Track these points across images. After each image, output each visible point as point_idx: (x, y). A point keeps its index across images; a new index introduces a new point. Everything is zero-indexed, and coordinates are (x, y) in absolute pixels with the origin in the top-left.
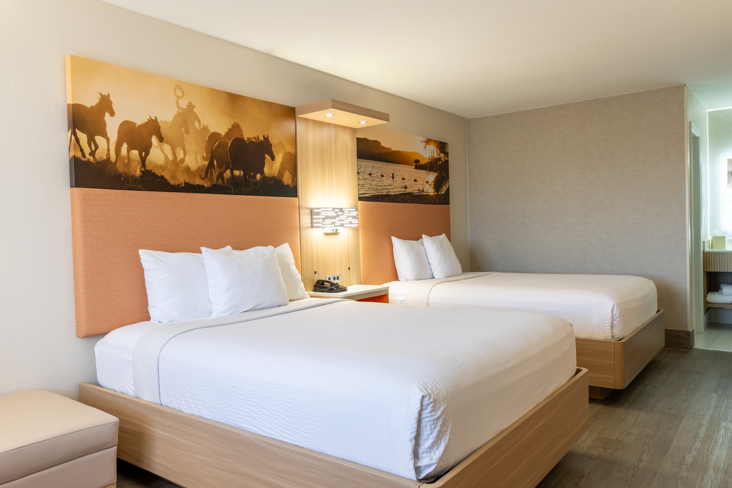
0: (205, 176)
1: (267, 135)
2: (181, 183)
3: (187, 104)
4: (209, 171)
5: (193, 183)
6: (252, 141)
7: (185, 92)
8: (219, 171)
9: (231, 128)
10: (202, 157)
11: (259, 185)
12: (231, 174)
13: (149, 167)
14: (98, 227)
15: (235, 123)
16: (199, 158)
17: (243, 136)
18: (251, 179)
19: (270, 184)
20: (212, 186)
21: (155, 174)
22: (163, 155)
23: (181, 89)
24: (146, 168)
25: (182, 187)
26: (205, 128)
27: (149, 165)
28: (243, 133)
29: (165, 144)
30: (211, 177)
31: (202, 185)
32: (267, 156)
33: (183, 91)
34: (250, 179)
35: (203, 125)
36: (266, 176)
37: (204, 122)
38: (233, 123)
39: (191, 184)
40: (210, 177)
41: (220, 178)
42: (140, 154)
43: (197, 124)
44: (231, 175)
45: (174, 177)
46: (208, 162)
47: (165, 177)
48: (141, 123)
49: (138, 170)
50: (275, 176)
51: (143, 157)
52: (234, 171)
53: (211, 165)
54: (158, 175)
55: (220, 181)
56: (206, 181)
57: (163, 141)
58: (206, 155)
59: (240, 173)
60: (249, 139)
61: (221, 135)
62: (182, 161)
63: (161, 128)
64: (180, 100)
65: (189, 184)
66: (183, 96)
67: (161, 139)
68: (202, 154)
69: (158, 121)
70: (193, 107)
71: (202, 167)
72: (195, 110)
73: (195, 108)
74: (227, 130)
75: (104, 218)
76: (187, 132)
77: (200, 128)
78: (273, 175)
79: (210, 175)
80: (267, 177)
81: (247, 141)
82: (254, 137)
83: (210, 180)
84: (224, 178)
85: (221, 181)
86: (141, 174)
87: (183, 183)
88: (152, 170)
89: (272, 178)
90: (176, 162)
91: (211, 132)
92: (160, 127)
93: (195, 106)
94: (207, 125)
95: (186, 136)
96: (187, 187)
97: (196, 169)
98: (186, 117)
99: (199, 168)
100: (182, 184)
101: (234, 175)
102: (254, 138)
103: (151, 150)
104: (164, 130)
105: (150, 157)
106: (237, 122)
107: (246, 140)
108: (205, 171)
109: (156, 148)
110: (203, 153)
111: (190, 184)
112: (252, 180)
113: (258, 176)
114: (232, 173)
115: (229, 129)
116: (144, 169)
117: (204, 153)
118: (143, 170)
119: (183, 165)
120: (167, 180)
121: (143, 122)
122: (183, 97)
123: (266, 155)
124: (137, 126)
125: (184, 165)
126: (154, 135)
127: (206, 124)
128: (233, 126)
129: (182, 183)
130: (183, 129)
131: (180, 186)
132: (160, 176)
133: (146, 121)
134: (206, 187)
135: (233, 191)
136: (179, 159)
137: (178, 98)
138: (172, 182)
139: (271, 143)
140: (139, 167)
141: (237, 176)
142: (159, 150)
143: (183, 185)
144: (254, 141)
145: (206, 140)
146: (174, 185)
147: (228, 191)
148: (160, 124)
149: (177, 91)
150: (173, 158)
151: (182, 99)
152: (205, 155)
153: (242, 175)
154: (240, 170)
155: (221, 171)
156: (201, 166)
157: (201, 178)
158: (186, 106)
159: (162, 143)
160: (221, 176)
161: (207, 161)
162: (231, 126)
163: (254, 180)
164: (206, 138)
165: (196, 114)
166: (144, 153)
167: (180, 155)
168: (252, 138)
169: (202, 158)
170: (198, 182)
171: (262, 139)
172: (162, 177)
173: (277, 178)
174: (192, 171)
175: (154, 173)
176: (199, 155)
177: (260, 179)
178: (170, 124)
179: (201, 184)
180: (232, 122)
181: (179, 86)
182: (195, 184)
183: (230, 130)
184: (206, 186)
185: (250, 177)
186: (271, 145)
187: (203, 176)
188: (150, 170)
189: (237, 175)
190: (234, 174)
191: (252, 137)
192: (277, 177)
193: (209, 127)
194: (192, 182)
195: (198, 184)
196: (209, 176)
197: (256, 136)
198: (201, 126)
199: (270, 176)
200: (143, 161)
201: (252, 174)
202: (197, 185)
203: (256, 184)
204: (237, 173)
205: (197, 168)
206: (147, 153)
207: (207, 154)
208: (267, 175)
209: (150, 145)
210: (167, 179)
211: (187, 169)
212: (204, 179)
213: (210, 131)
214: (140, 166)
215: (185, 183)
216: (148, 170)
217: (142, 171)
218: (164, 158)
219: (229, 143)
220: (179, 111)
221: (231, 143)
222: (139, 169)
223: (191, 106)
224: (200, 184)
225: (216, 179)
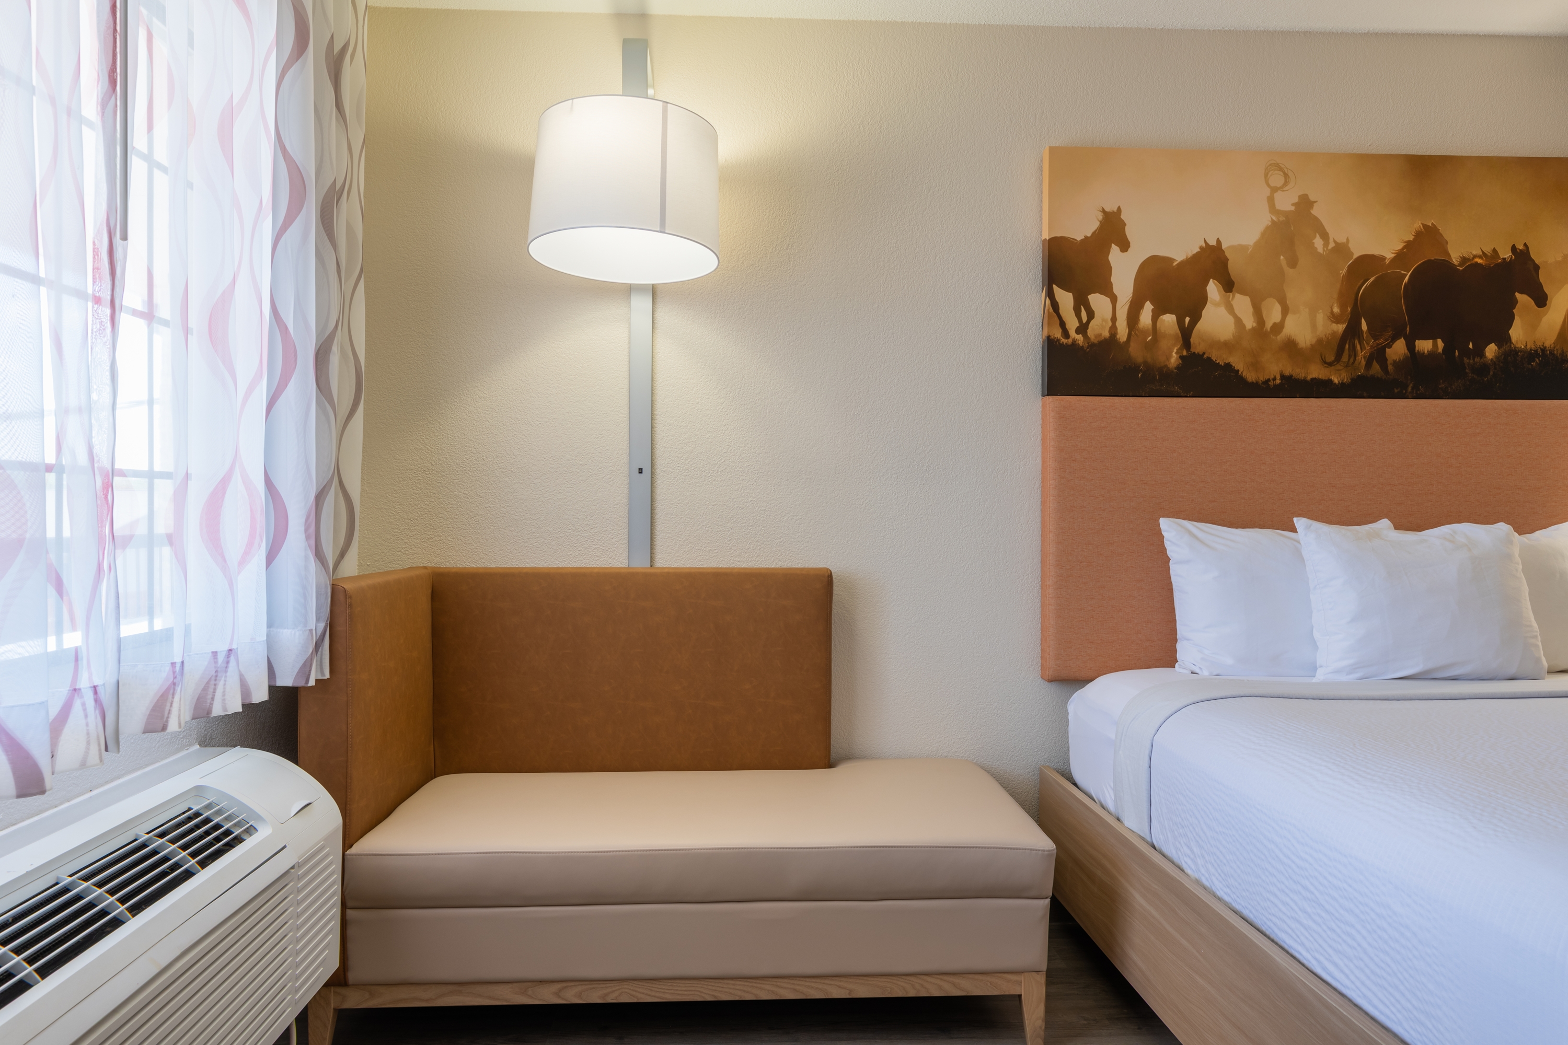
0: (1335, 358)
1: (1525, 245)
2: (1272, 377)
3: (1296, 200)
4: (1347, 346)
5: (1303, 375)
6: (1477, 263)
7: (1290, 174)
8: (1375, 345)
9: (1412, 240)
10: (1329, 314)
11: (1491, 373)
12: (1408, 349)
13: (1198, 346)
14: (1085, 472)
15: (1424, 226)
16: (1321, 318)
17: (1449, 255)
18: (1469, 358)
19: (1530, 367)
20: (1352, 379)
21: (1212, 360)
22: (1231, 320)
23: (1281, 169)
24: (1192, 350)
25: (1275, 385)
26: (1341, 249)
27: (1199, 343)
28: (1448, 246)
29: (1238, 296)
30: (1352, 360)
31: (1327, 378)
32: (1523, 299)
33: (1286, 172)
34: (1465, 359)
35: (1335, 241)
36: (1515, 347)
37: (1337, 235)
38: (1420, 226)
39: (1297, 377)
40: (1349, 360)
41: (1375, 361)
42: (1180, 322)
43: (1318, 243)
44: (1406, 351)
45: (1255, 365)
46: (1344, 326)
47: (1233, 365)
48: (1185, 258)
49: (1174, 354)
50: (1545, 347)
51: (1186, 326)
52: (1417, 342)
53: (1352, 331)
54: (1218, 362)
55: (1376, 368)
56: (1338, 370)
57: (1233, 289)
58: (1339, 311)
59: (1435, 345)
60: (1464, 260)
61: (1383, 259)
62: (1278, 327)
63: (1229, 262)
64: (1278, 196)
65: (1293, 378)
66: (1286, 183)
67: (1228, 286)
68: (1330, 309)
69: (1223, 248)
70: (1311, 204)
71: (1328, 338)
72: (1315, 211)
73: (1314, 208)
74: (1400, 246)
75: (1098, 453)
76: (1293, 263)
77: (1327, 249)
78: (1539, 344)
79: (1348, 356)
80: (1519, 351)
81: (1461, 265)
82: (1481, 253)
83: (1347, 366)
84: (1386, 360)
85: (1379, 367)
86: (1181, 362)
87: (1278, 377)
88: (1204, 353)
89: (1536, 351)
90: (1261, 332)
91: (1355, 256)
92: (1228, 260)
93: (1317, 201)
94: (1345, 241)
95: (1289, 272)
96: (1286, 386)
97: (1311, 345)
98: (1292, 229)
99: (1320, 341)
100: (1274, 379)
101: (1416, 351)
102: (1480, 257)
103: (1204, 312)
104: (1235, 266)
105: (1201, 326)
106: (1432, 224)
107: (1457, 264)
108: (1336, 348)
109: (1217, 305)
110: (1332, 306)
111: (1296, 379)
112: (1472, 361)
113: (1491, 350)
114: (1411, 346)
115: (1405, 242)
116: (1187, 352)
117: (1335, 305)
118: (1185, 353)
119: (1278, 337)
120: (1240, 373)
121: (1190, 255)
122: (1286, 186)
123: (1517, 294)
124: (1175, 264)
125: (1281, 337)
126: (1214, 279)
127: (1341, 239)
128: (1418, 234)
129: (1275, 377)
130: (1282, 257)
131: (1270, 383)
132: (1223, 365)
133: (1195, 252)
134: (1335, 384)
135: (1413, 389)
136: (1269, 325)
137: (1274, 190)
138: (1250, 376)
139: (1537, 262)
140: (1176, 348)
141: (1424, 353)
142: (1222, 311)
143: (1278, 381)
144: (1480, 265)
145: (1342, 275)
146: (1255, 382)
147: (1396, 391)
148: (1228, 254)
149: (1271, 175)
150: (1255, 325)
151: (1283, 191)
152: (1336, 310)
153: (1440, 350)
154: (1434, 338)
155: (1378, 345)
156: (1324, 337)
157: (1325, 362)
158: (1293, 205)
159: (1231, 294)
160: (1379, 355)
161: (1343, 323)
162: (1413, 234)
163: (1477, 360)
164: (1341, 272)
165: (1316, 219)
166: (1187, 319)
167: (1273, 314)
168: (1475, 257)
169: (1329, 318)
170: (1316, 372)
171: (1506, 254)
172: (1228, 366)
173: (1554, 350)
174: (1302, 348)
175: (1209, 359)
176: (1321, 311)
177: (1497, 357)
178: (1250, 250)
179: (1323, 378)
180: (1418, 225)
181: (1278, 164)
182: (1309, 378)
183: (1409, 244)
184: (1336, 381)
185: (1466, 352)
186: (1537, 268)
187: (1330, 358)
188: (1201, 353)
189: (1426, 352)
190: (1417, 349)
191: (1475, 253)
192: (1555, 348)
193: (1350, 245)
194: (1299, 372)
195: (1315, 379)
196: (1345, 358)
197: (1488, 250)
198: (1328, 246)
199: (1529, 347)
200: (1186, 334)
201: (1471, 346)
202: (1312, 379)
203: (1484, 368)
204: (1424, 346)
205: (1314, 341)
206: (1196, 318)
207: (1342, 307)
208: (1519, 345)
209: (1202, 300)
210: (1238, 371)
211: (1290, 346)
212: (1332, 366)
213: (1352, 254)
214: (1179, 347)
215: (1283, 377)
216: (1196, 353)
217: (1181, 357)
218: (1233, 325)
219: (1407, 275)
220: (1274, 218)
221: (1410, 276)
222: (1176, 353)
223: (1305, 203)
224: (1321, 377)
225: (1363, 363)
